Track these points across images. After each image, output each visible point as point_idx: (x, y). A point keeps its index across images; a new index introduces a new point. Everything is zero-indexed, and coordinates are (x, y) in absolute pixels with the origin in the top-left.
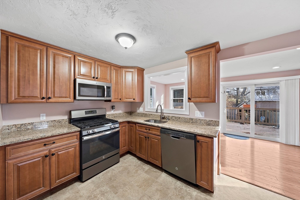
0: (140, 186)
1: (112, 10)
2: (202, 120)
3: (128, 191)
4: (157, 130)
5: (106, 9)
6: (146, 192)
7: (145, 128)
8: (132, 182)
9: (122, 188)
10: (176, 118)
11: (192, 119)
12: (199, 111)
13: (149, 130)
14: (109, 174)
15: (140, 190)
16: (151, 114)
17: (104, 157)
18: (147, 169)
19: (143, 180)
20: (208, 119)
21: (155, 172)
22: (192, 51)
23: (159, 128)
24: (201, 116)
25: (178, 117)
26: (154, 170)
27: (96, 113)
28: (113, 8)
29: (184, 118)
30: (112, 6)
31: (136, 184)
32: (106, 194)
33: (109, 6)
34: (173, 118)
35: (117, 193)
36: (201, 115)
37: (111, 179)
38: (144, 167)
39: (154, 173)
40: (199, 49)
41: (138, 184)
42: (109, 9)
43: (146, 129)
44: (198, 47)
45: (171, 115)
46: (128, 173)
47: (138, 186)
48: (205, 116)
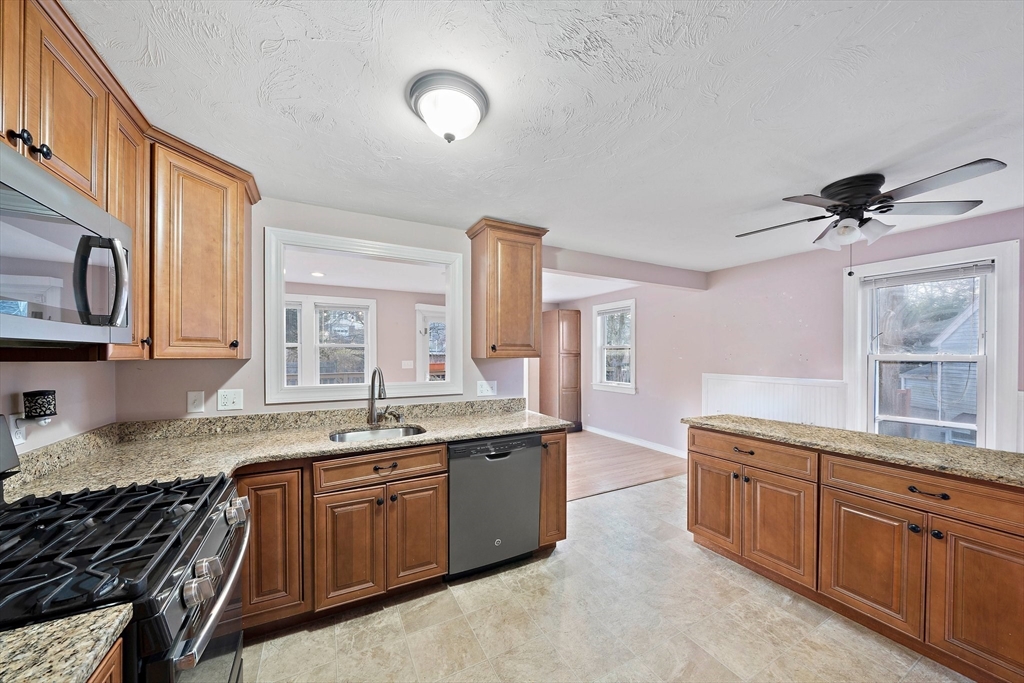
0: (456, 665)
1: (582, 50)
2: (495, 401)
4: (432, 456)
5: (584, 34)
6: (487, 656)
7: (373, 466)
10: (425, 408)
11: (472, 405)
12: (487, 380)
13: (394, 466)
16: (311, 414)
18: (398, 620)
19: (440, 647)
20: (505, 398)
21: (429, 604)
22: (499, 225)
23: (439, 448)
24: (490, 393)
25: (431, 405)
26: (420, 605)
28: (592, 53)
29: (452, 404)
30: (599, 49)
33: (594, 42)
34: (416, 411)
36: (489, 389)
38: (383, 624)
39: (432, 608)
40: (514, 228)
41: (446, 667)
42: (586, 43)
43: (376, 470)
44: (515, 220)
45: (406, 403)
47: (451, 671)
48: (499, 390)
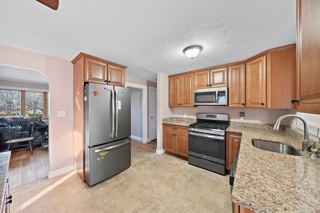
0: (203, 198)
3: (193, 190)
8: (203, 191)
9: (194, 184)
14: (203, 173)
15: (197, 199)
17: (205, 157)
19: (212, 201)
27: (216, 118)
31: (203, 195)
32: (184, 177)
35: (188, 183)
37: (199, 175)
46: (214, 186)
47: (202, 196)
